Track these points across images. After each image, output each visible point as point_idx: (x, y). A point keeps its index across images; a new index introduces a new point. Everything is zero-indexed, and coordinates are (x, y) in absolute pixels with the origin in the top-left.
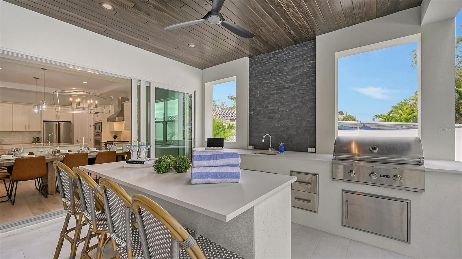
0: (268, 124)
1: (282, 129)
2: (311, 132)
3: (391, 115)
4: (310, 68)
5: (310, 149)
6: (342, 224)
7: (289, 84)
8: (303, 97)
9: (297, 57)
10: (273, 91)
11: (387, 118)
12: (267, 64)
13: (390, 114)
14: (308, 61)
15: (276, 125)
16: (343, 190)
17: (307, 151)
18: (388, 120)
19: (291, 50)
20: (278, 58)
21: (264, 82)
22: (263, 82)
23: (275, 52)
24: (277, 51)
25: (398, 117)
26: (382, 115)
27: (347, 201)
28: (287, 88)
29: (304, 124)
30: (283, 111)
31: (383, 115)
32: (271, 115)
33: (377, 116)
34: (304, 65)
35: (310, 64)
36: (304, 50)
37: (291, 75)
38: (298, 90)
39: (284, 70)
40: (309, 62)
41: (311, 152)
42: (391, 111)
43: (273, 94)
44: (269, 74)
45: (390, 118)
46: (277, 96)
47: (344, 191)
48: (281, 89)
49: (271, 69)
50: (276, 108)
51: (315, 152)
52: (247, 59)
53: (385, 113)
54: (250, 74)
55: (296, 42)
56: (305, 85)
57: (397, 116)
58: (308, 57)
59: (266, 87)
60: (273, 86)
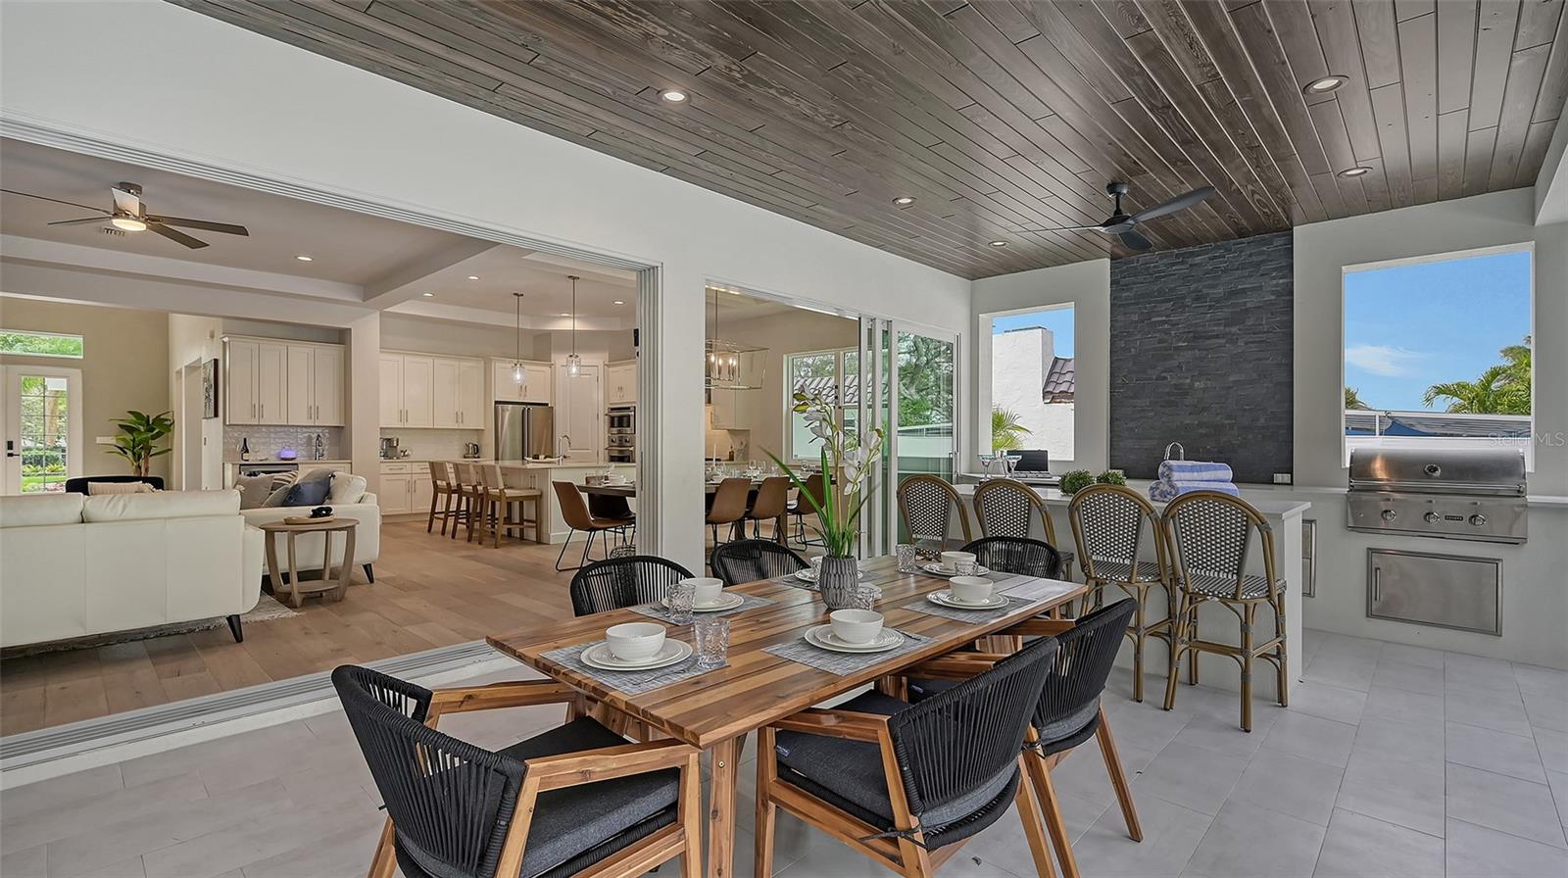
0: (1164, 419)
1: (1203, 431)
2: (1281, 439)
3: (1493, 386)
4: (1278, 294)
5: (1279, 478)
6: (1367, 613)
7: (1222, 328)
8: (1258, 359)
9: (1243, 266)
10: (1179, 341)
11: (1477, 395)
12: (1163, 277)
13: (1489, 383)
14: (1274, 278)
15: (1188, 422)
16: (1369, 549)
17: (1271, 482)
18: (1482, 403)
19: (1229, 250)
20: (1191, 265)
21: (1153, 319)
22: (1150, 319)
23: (1185, 249)
24: (1191, 249)
25: (1520, 393)
26: (1458, 385)
27: (1377, 569)
28: (1217, 337)
29: (1262, 420)
30: (1204, 390)
31: (1464, 387)
32: (1172, 398)
33: (1440, 390)
34: (1262, 286)
35: (1276, 285)
36: (1262, 253)
37: (1227, 307)
38: (1246, 343)
39: (1208, 294)
40: (1274, 282)
41: (1279, 484)
42: (1495, 374)
43: (1177, 348)
44: (1169, 301)
45: (1491, 399)
46: (1189, 354)
47: (1371, 551)
48: (1200, 338)
49: (1172, 290)
50: (1188, 381)
51: (1292, 484)
52: (1106, 263)
53: (1474, 379)
54: (1113, 298)
55: (1242, 233)
56: (1265, 333)
57: (1519, 390)
58: (1275, 270)
59: (1159, 331)
60: (1178, 329)
